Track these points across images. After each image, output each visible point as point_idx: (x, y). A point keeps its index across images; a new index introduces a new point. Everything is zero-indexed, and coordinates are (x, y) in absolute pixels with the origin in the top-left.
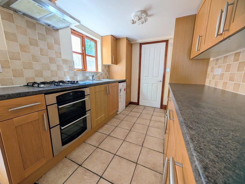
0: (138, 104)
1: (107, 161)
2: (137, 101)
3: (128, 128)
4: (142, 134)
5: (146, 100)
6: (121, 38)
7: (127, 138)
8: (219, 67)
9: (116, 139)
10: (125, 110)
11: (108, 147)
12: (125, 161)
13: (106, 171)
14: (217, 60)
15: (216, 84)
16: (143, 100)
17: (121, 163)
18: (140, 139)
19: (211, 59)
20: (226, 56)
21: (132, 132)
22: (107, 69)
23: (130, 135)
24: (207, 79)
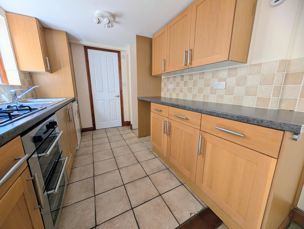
0: (94, 128)
1: (123, 195)
2: (92, 126)
3: (108, 157)
4: (129, 155)
5: (105, 121)
6: (55, 30)
7: (119, 166)
8: (171, 83)
9: (109, 174)
10: (82, 141)
11: (109, 185)
12: (138, 182)
13: (131, 201)
14: (169, 78)
15: (171, 95)
16: (101, 122)
17: (137, 185)
18: (132, 159)
19: (163, 77)
20: (175, 76)
21: (118, 158)
22: (28, 79)
23: (118, 161)
24: (162, 92)
